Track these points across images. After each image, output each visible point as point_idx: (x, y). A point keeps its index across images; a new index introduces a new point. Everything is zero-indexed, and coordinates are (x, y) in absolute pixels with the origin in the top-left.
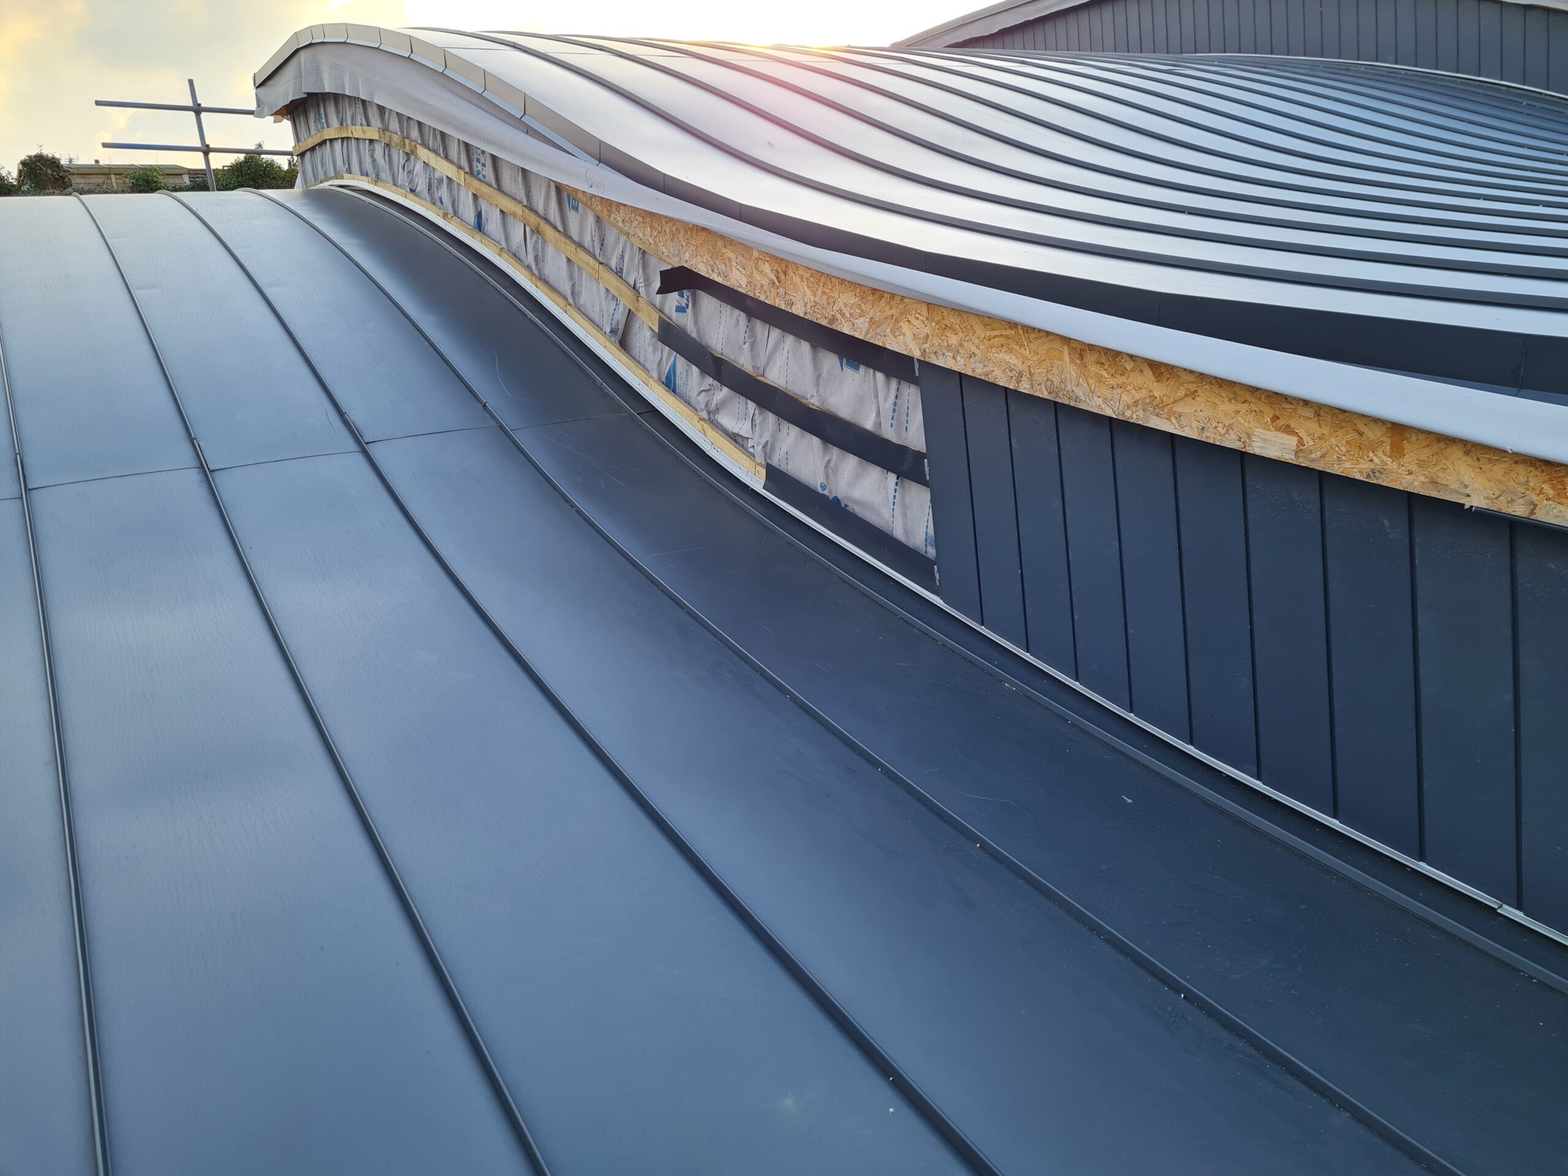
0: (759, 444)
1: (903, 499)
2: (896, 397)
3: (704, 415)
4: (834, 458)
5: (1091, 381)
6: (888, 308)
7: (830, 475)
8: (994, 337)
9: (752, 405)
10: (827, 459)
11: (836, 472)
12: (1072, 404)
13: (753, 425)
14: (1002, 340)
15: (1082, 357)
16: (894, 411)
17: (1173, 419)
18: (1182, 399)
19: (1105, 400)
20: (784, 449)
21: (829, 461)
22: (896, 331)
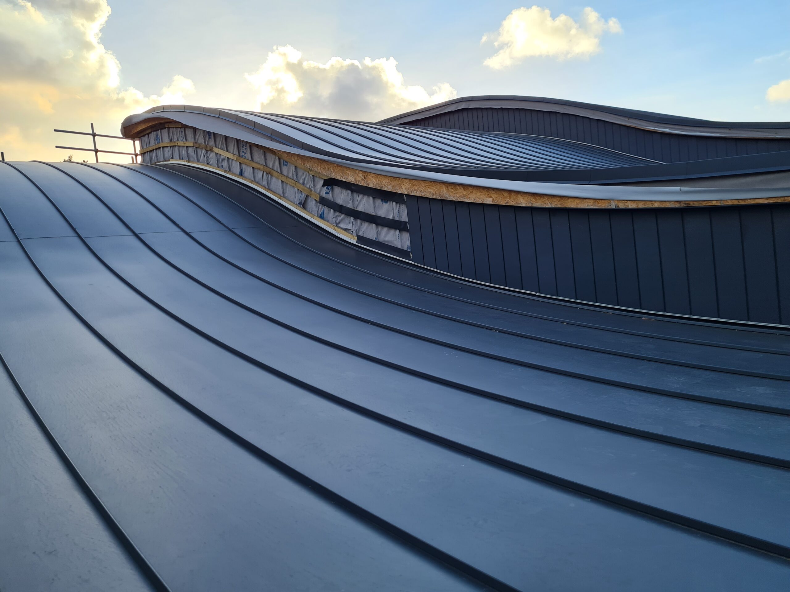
0: (354, 230)
1: (401, 237)
2: (399, 209)
3: (335, 224)
4: (380, 230)
5: (450, 193)
6: (398, 182)
7: (378, 235)
8: (427, 186)
9: (352, 219)
10: (377, 231)
11: (380, 234)
12: (446, 199)
13: (353, 225)
14: (429, 186)
15: (448, 187)
16: (398, 212)
17: (468, 199)
18: (470, 194)
19: (453, 197)
20: (363, 230)
21: (378, 231)
22: (400, 188)
